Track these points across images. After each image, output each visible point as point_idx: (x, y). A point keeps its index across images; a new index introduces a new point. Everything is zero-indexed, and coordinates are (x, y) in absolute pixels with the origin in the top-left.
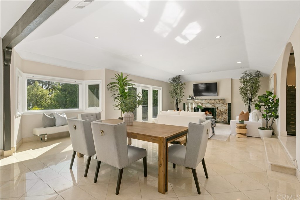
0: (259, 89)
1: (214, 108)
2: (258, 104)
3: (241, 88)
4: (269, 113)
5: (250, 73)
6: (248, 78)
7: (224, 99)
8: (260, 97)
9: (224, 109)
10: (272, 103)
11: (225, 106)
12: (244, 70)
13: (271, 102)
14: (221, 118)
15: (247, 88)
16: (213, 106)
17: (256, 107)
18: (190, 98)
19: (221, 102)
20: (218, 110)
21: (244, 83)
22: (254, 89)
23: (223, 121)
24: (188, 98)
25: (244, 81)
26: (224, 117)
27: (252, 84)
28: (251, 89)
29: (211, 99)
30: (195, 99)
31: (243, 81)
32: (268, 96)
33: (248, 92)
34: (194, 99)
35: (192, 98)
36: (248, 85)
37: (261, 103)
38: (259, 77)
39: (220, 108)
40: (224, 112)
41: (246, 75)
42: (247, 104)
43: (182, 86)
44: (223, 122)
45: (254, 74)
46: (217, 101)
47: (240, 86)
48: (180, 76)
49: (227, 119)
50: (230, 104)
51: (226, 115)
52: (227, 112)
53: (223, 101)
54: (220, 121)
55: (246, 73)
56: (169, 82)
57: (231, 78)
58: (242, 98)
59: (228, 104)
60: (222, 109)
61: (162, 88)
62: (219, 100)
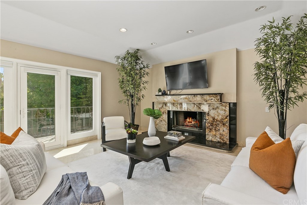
1: (202, 112)
3: (259, 66)
6: (278, 40)
7: (221, 95)
9: (222, 116)
11: (224, 108)
12: (265, 19)
14: (214, 133)
16: (200, 108)
18: (160, 93)
19: (214, 101)
20: (210, 117)
21: (266, 51)
23: (219, 140)
24: (157, 94)
25: (267, 47)
26: (221, 132)
29: (195, 95)
31: (263, 48)
33: (278, 73)
34: (167, 95)
35: (164, 94)
39: (213, 113)
40: (221, 122)
41: (273, 32)
42: (275, 106)
43: (144, 71)
44: (219, 142)
46: (207, 97)
48: (138, 50)
49: (228, 137)
50: (235, 104)
51: (226, 127)
52: (228, 121)
53: (219, 97)
54: (214, 140)
55: (272, 24)
56: (116, 63)
57: (237, 49)
58: (262, 90)
59: (230, 103)
60: (216, 116)
61: (100, 73)
62: (211, 95)
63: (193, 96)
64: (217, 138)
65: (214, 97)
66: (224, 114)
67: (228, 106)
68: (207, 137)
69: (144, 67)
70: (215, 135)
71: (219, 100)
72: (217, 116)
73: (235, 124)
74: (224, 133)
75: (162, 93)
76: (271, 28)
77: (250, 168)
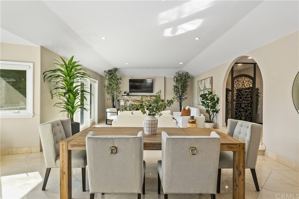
16: (149, 103)
29: (147, 96)
30: (131, 96)
48: (116, 68)
55: (179, 73)
57: (164, 77)
61: (98, 81)
75: (126, 94)
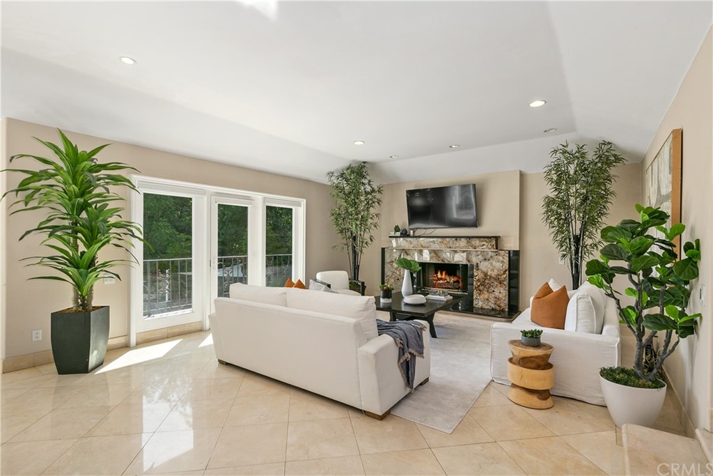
0: (608, 205)
1: (467, 266)
2: (602, 261)
3: (550, 201)
4: (650, 304)
5: (580, 148)
6: (572, 169)
7: (497, 238)
8: (610, 234)
9: (498, 270)
10: (663, 261)
11: (501, 258)
12: (556, 141)
13: (658, 256)
14: (486, 297)
15: (569, 200)
16: (465, 259)
17: (595, 276)
18: (398, 234)
19: (487, 248)
20: (479, 272)
21: (558, 183)
22: (593, 203)
23: (493, 306)
24: (392, 234)
25: (560, 177)
26: (497, 294)
27: (584, 187)
28: (582, 204)
29: (457, 238)
30: (414, 237)
31: (555, 177)
32: (646, 225)
33: (573, 212)
34: (409, 236)
35: (405, 234)
36: (573, 190)
37: (615, 258)
38: (609, 164)
39: (484, 266)
40: (497, 279)
41: (567, 159)
43: (374, 197)
44: (493, 309)
45: (591, 156)
46: (476, 242)
47: (545, 195)
48: (364, 162)
49: (507, 301)
50: (517, 253)
51: (504, 287)
52: (507, 278)
53: (494, 242)
54: (486, 307)
55: (566, 149)
56: (329, 183)
57: (520, 171)
58: (553, 235)
59: (509, 252)
60: (489, 270)
61: (305, 200)
62: (482, 239)
63: (454, 239)
64: (490, 304)
65: (487, 242)
66: (501, 268)
67: (507, 255)
68: (475, 302)
69: (373, 191)
70: (487, 299)
71: (495, 247)
72: (491, 270)
73: (517, 287)
74: (501, 296)
75: (401, 234)
76: (564, 152)
77: (532, 321)
